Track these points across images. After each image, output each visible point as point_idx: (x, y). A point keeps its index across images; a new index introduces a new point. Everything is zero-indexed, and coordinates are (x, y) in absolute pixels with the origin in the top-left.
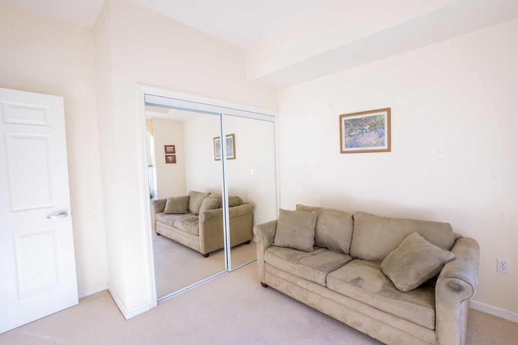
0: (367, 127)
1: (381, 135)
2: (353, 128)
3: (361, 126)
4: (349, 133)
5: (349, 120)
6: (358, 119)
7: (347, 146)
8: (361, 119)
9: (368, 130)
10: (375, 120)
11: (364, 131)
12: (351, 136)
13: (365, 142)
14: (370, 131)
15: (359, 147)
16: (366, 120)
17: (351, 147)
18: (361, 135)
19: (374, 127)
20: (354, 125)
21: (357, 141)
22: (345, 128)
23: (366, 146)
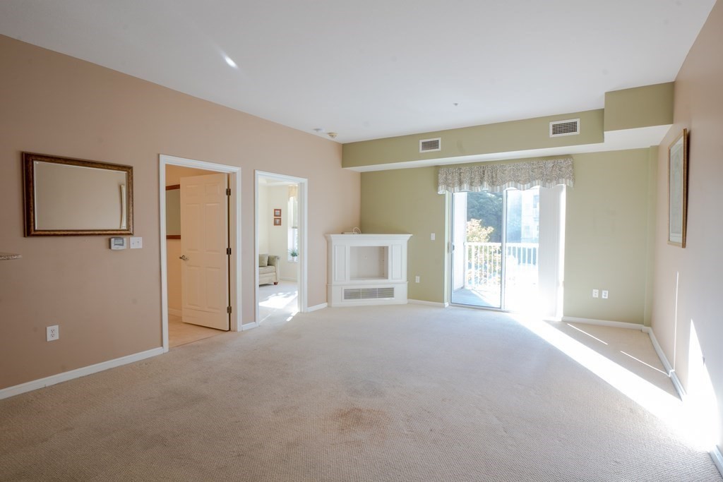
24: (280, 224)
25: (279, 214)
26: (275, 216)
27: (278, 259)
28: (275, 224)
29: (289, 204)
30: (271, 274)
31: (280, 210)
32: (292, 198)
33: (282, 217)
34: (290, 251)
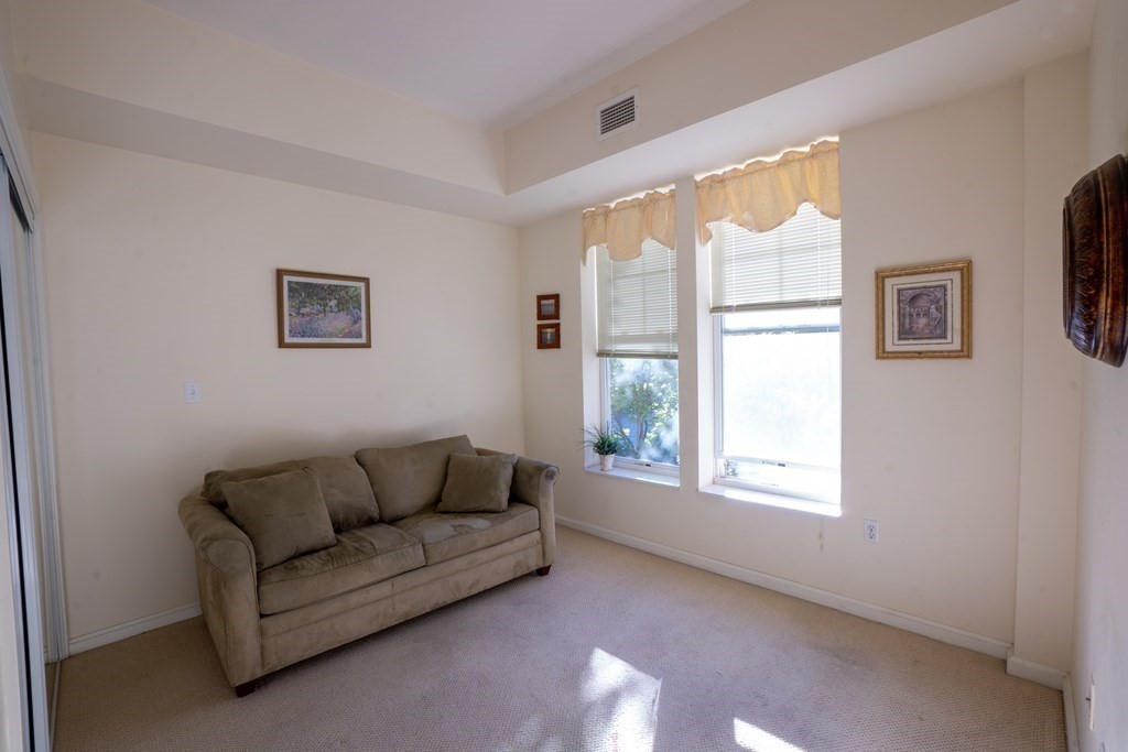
0: (333, 303)
1: (357, 320)
2: (307, 300)
3: (322, 299)
4: (299, 309)
5: (297, 283)
6: (316, 285)
7: (293, 334)
8: (321, 287)
9: (336, 309)
10: (347, 293)
11: (328, 309)
12: (303, 315)
13: (330, 329)
14: (339, 311)
15: (318, 336)
16: (332, 290)
17: (303, 336)
18: (321, 315)
19: (342, 305)
20: (309, 295)
21: (315, 325)
22: (289, 296)
23: (331, 336)
24: (556, 344)
25: (551, 310)
26: (540, 316)
27: (551, 476)
28: (542, 344)
29: (584, 271)
30: (525, 540)
31: (556, 297)
32: (593, 252)
33: (563, 321)
34: (591, 436)
